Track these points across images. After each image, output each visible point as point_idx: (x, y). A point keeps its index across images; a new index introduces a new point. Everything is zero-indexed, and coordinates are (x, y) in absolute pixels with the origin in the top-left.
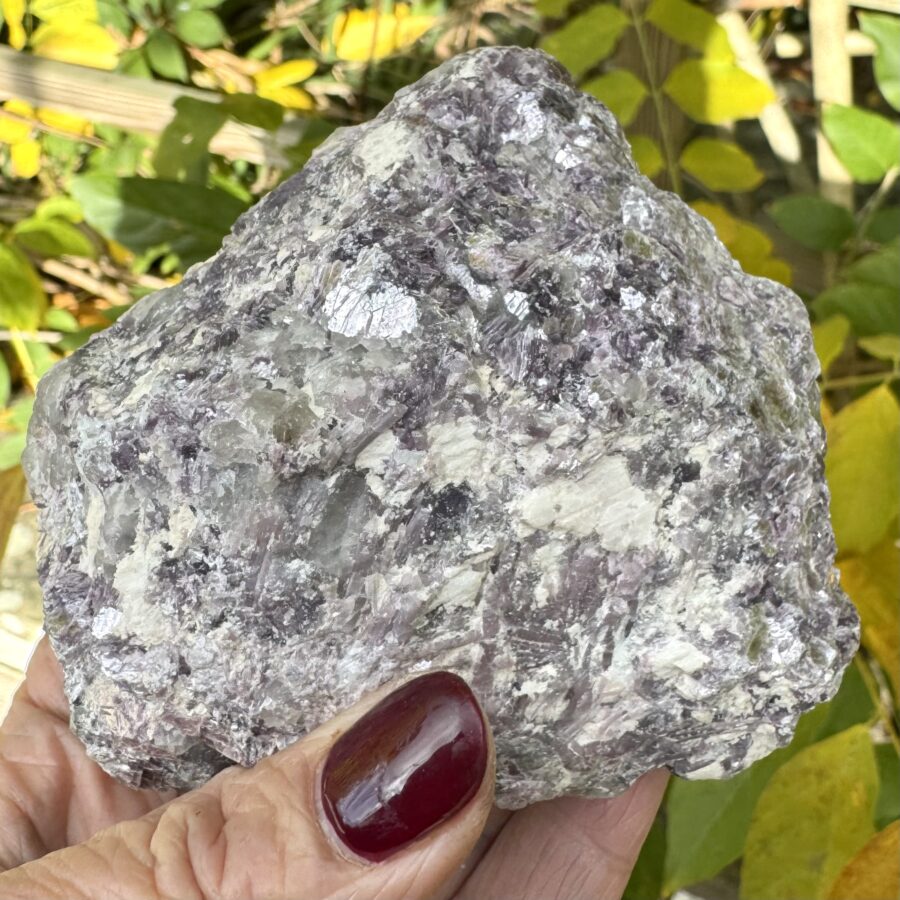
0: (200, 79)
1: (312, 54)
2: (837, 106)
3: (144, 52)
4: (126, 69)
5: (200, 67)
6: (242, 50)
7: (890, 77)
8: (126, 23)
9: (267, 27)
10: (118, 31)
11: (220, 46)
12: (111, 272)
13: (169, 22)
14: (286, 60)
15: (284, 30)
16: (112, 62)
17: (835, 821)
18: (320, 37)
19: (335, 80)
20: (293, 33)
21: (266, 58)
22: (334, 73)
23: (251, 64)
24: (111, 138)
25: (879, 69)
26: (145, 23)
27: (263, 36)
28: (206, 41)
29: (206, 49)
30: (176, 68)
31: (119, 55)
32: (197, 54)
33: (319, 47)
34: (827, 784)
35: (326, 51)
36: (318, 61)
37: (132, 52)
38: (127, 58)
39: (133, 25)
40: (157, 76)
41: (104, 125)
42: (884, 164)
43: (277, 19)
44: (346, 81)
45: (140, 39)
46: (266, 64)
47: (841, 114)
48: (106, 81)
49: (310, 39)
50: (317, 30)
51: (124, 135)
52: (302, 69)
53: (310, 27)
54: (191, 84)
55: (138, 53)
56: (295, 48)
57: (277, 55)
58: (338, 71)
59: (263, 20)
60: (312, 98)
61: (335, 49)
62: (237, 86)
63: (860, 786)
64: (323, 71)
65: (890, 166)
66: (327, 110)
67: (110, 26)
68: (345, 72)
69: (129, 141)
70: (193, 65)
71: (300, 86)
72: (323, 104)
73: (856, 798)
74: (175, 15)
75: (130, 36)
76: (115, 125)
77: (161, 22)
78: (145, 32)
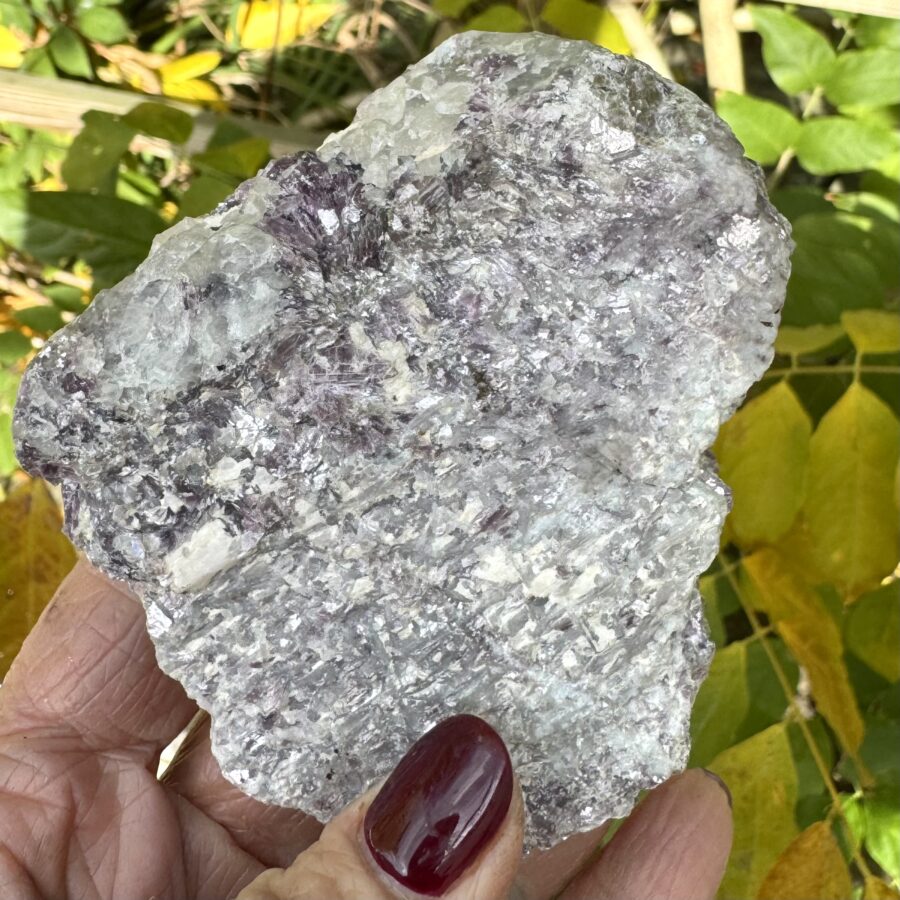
0: (105, 74)
1: (216, 44)
2: (730, 93)
3: (48, 50)
4: (30, 68)
5: (104, 62)
6: (146, 44)
7: (779, 64)
8: (29, 22)
9: (170, 19)
10: (22, 31)
11: (125, 42)
12: (20, 267)
13: (71, 19)
14: (190, 52)
15: (186, 20)
16: (17, 60)
17: (758, 820)
18: (223, 27)
19: (240, 69)
20: (195, 24)
21: (171, 50)
22: (239, 62)
23: (156, 59)
24: (17, 135)
25: (769, 56)
26: (48, 22)
27: (168, 28)
28: (109, 37)
29: (109, 45)
30: (80, 64)
31: (23, 53)
32: (101, 50)
33: (224, 38)
34: (749, 784)
35: (230, 42)
36: (222, 50)
37: (35, 50)
38: (30, 55)
39: (37, 23)
40: (62, 74)
41: (10, 124)
42: (777, 146)
43: (180, 10)
44: (251, 71)
45: (43, 37)
46: (171, 56)
47: (734, 102)
48: (12, 81)
49: (212, 28)
50: (220, 20)
51: (30, 133)
52: (208, 60)
53: (213, 18)
54: (96, 81)
55: (42, 51)
56: (199, 39)
57: (181, 48)
58: (242, 60)
59: (168, 12)
60: (218, 89)
61: (239, 39)
62: (142, 80)
63: (780, 786)
64: (228, 60)
65: (785, 148)
66: (233, 100)
67: (13, 26)
68: (249, 60)
69: (35, 138)
70: (98, 61)
71: (205, 78)
72: (229, 93)
73: (777, 798)
74: (78, 13)
75: (34, 35)
76: (19, 123)
77: (63, 19)
78: (48, 30)
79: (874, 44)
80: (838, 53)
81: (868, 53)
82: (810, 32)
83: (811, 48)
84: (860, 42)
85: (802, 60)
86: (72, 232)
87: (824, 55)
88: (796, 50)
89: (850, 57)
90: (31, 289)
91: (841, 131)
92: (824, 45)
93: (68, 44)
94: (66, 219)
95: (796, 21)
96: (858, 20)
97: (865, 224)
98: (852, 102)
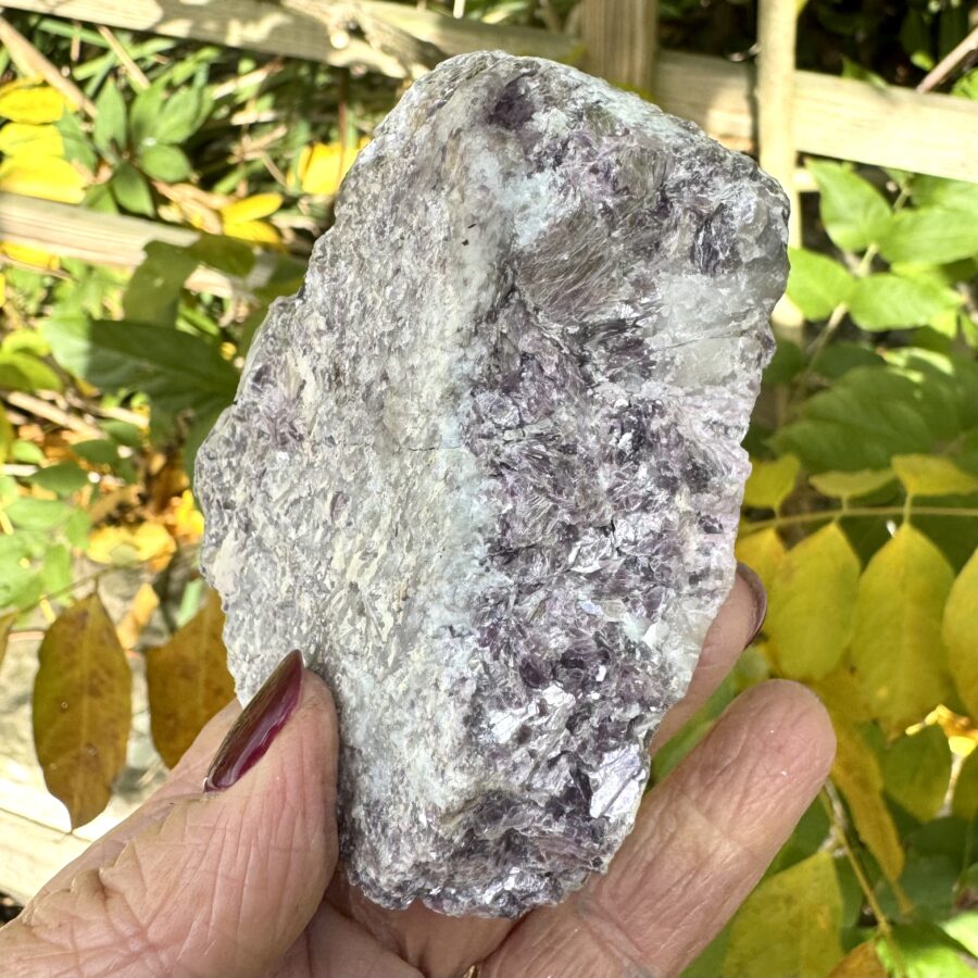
0: (167, 213)
1: (277, 187)
3: (110, 186)
4: (92, 204)
5: (166, 201)
6: (207, 184)
7: (837, 220)
8: (92, 158)
9: (232, 160)
10: (84, 166)
11: (186, 181)
12: (77, 403)
13: (134, 157)
14: (252, 193)
15: (249, 163)
16: (78, 196)
17: (804, 943)
18: (285, 170)
19: (300, 213)
20: (257, 166)
21: (233, 192)
22: (300, 206)
23: (217, 198)
24: (77, 271)
25: (826, 210)
26: (111, 159)
27: (228, 170)
28: (171, 176)
29: (172, 184)
30: (143, 203)
31: (85, 189)
32: (163, 189)
33: (285, 181)
34: (795, 909)
35: (291, 185)
36: (283, 194)
37: (98, 186)
38: (93, 192)
39: (100, 161)
40: (123, 211)
41: (71, 259)
42: (831, 302)
43: (243, 153)
44: (312, 215)
45: (105, 174)
46: (233, 198)
48: (72, 216)
49: (275, 172)
50: (282, 164)
51: (90, 269)
52: (268, 202)
53: (276, 161)
54: (156, 219)
55: (104, 188)
56: (261, 182)
57: (243, 189)
58: (303, 204)
59: (229, 154)
60: (278, 232)
61: (301, 183)
62: (203, 220)
63: (826, 909)
64: (289, 204)
65: (838, 304)
66: (293, 243)
67: (75, 161)
68: (309, 205)
69: (95, 274)
70: (159, 199)
71: (266, 220)
72: (289, 237)
73: (822, 921)
74: (141, 150)
75: (96, 171)
76: (80, 259)
77: (126, 157)
78: (111, 167)
79: (930, 203)
80: (893, 211)
81: (922, 212)
82: (867, 190)
83: (868, 205)
84: (915, 201)
85: (858, 216)
86: (132, 363)
87: (880, 213)
88: (854, 207)
89: (905, 216)
90: (89, 425)
91: (894, 287)
92: (880, 203)
93: (131, 181)
94: (125, 348)
95: (855, 178)
96: (916, 179)
97: (916, 377)
98: (904, 259)
